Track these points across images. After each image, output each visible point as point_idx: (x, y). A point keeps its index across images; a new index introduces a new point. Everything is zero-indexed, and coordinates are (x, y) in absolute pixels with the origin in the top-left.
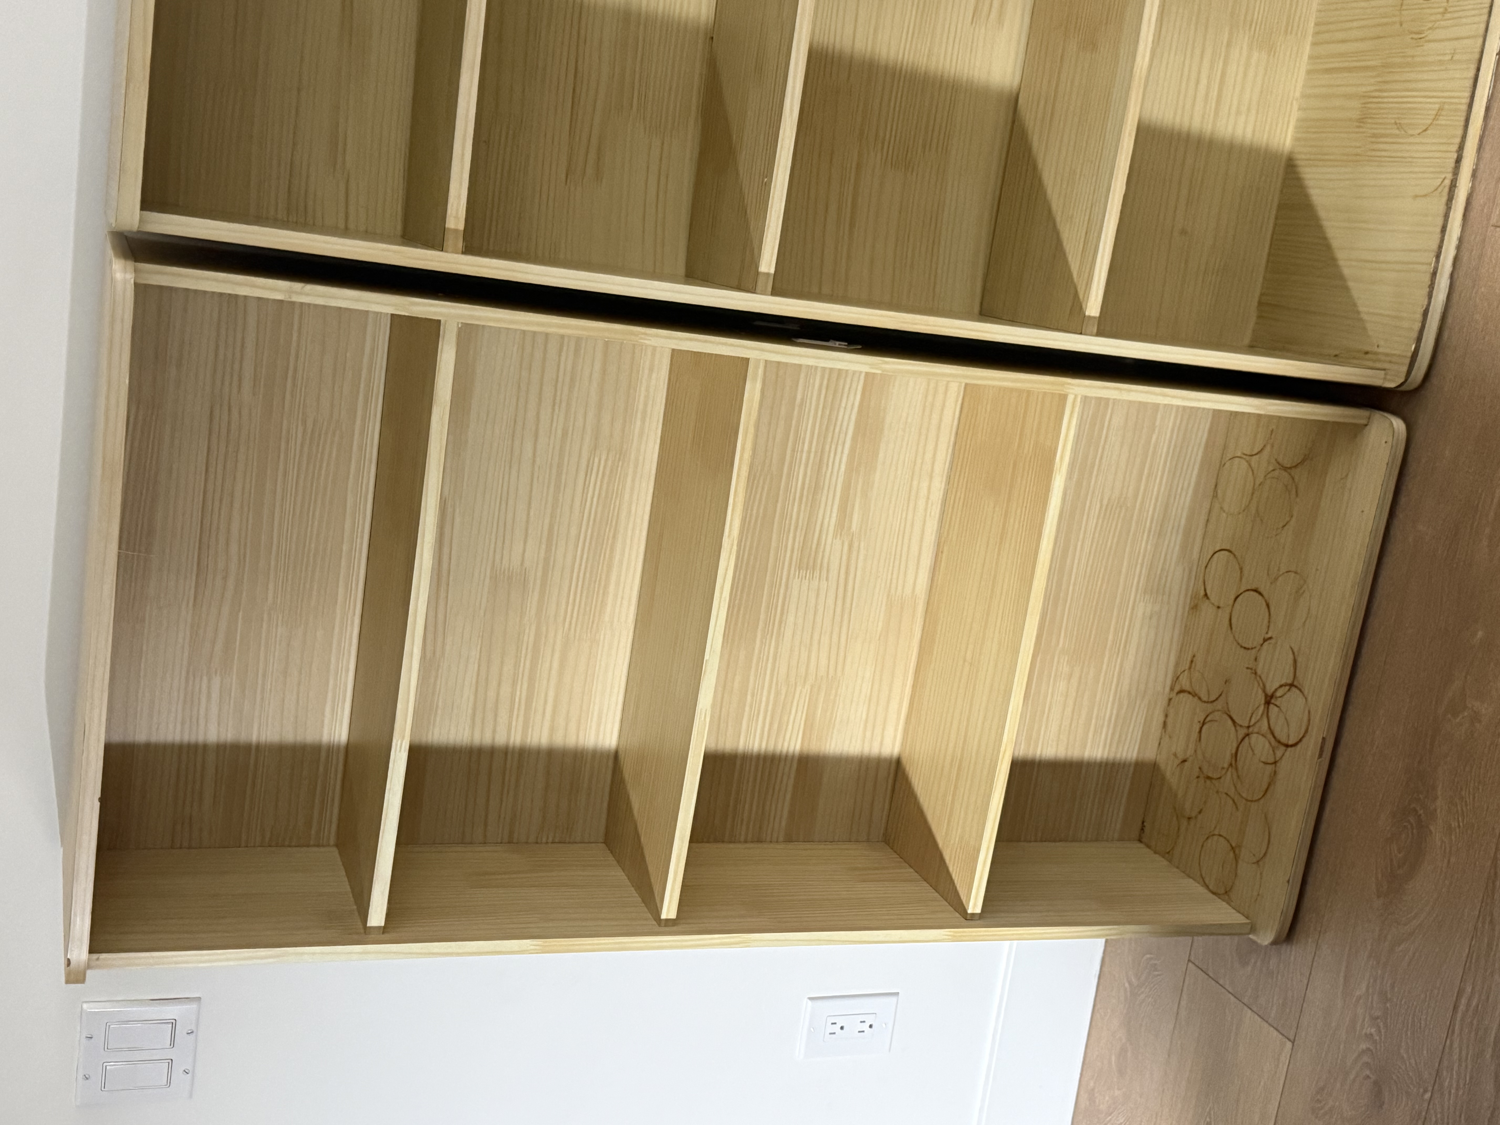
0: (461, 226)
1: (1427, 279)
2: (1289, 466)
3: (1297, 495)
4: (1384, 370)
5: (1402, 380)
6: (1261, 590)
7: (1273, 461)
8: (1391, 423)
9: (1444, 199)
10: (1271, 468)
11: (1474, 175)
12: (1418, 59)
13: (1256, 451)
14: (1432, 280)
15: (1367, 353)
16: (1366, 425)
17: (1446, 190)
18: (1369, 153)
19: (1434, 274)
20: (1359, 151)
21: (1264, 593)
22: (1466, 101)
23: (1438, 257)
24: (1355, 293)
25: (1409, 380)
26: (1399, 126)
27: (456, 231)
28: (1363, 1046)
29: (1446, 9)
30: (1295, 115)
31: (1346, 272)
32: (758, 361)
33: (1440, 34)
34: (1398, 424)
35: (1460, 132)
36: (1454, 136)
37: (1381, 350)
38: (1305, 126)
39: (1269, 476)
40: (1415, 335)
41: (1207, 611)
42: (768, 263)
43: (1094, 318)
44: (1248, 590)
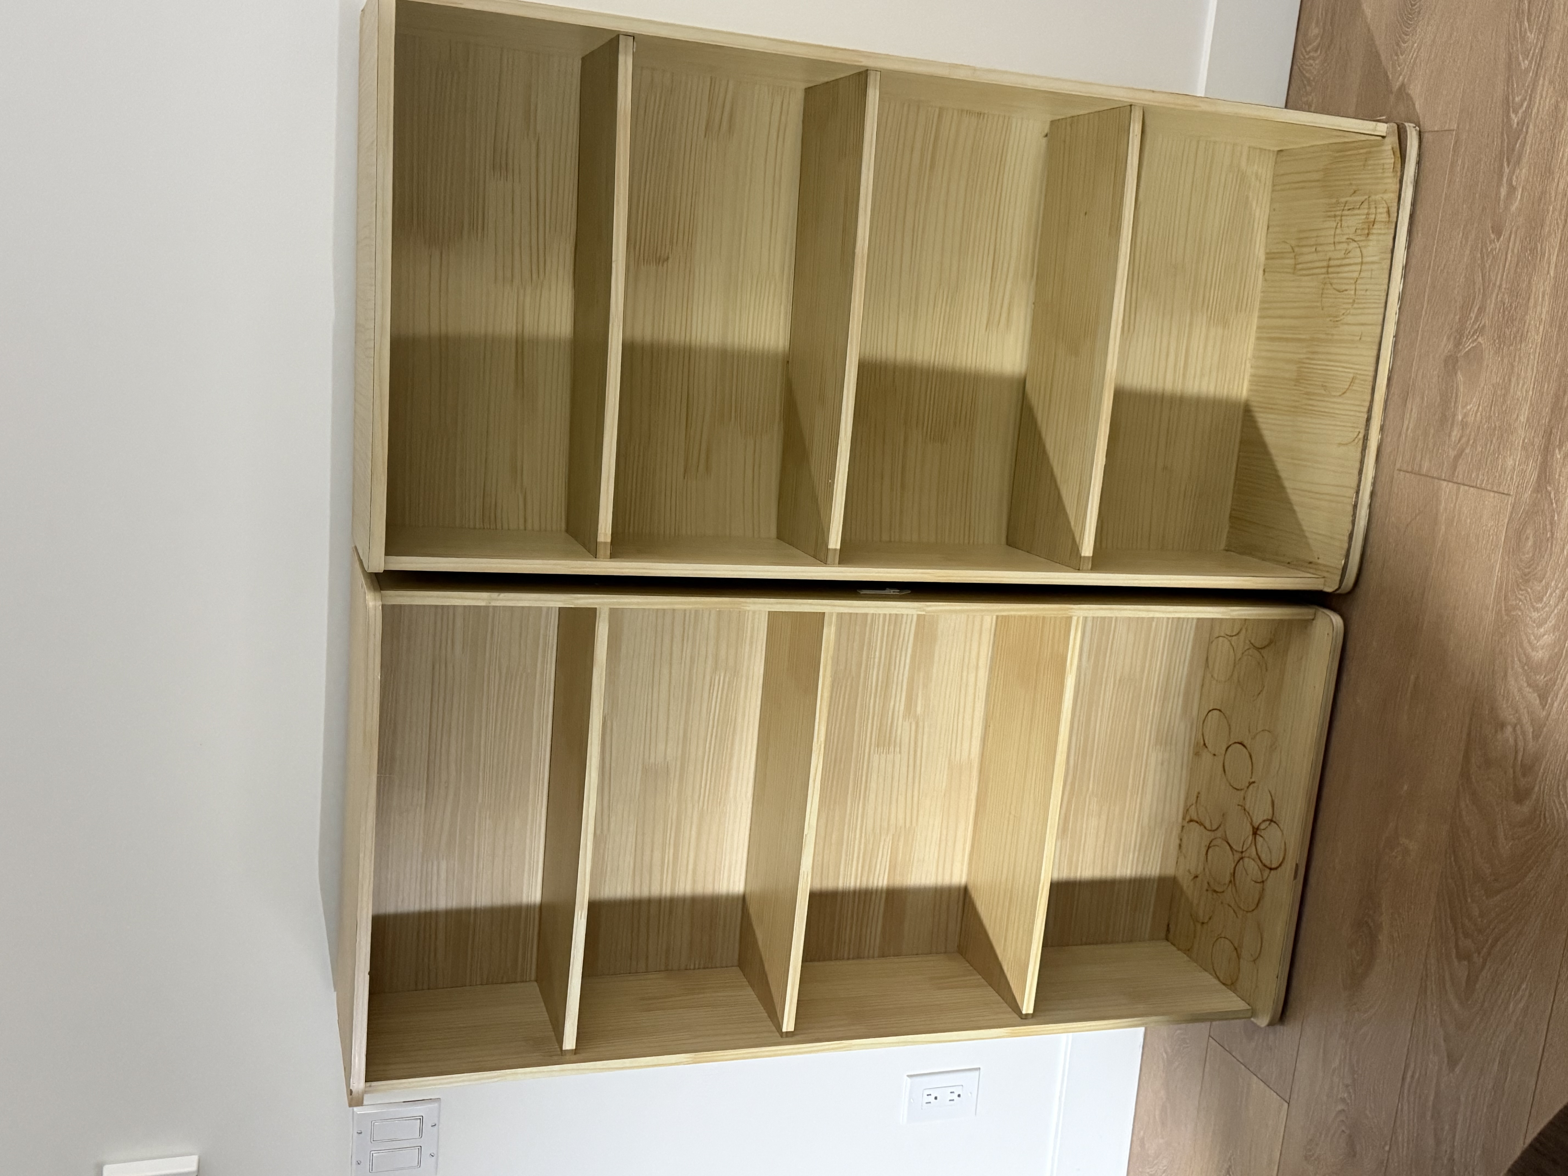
0: (609, 540)
1: (1350, 508)
2: (1260, 647)
3: (1267, 670)
4: (1324, 577)
5: (1336, 587)
6: (1245, 743)
7: (1247, 642)
8: (1331, 620)
9: (1360, 449)
10: (1246, 648)
11: (1382, 429)
12: (1336, 337)
13: (1234, 634)
14: (1354, 510)
15: (1310, 563)
16: (1313, 619)
17: (1361, 442)
18: (1305, 407)
19: (1355, 506)
20: (1297, 404)
21: (1248, 746)
22: (1372, 374)
23: (1358, 492)
24: (1300, 516)
25: (1342, 587)
26: (1324, 387)
27: (605, 543)
28: (1340, 1107)
29: (1354, 301)
30: (1249, 371)
31: (1294, 498)
32: (831, 614)
33: (1349, 319)
34: (1337, 620)
35: (1369, 398)
36: (1364, 401)
37: (1320, 561)
38: (1257, 380)
39: (1247, 653)
40: (1344, 552)
41: (1206, 756)
42: (835, 541)
43: (1088, 557)
44: (1235, 743)
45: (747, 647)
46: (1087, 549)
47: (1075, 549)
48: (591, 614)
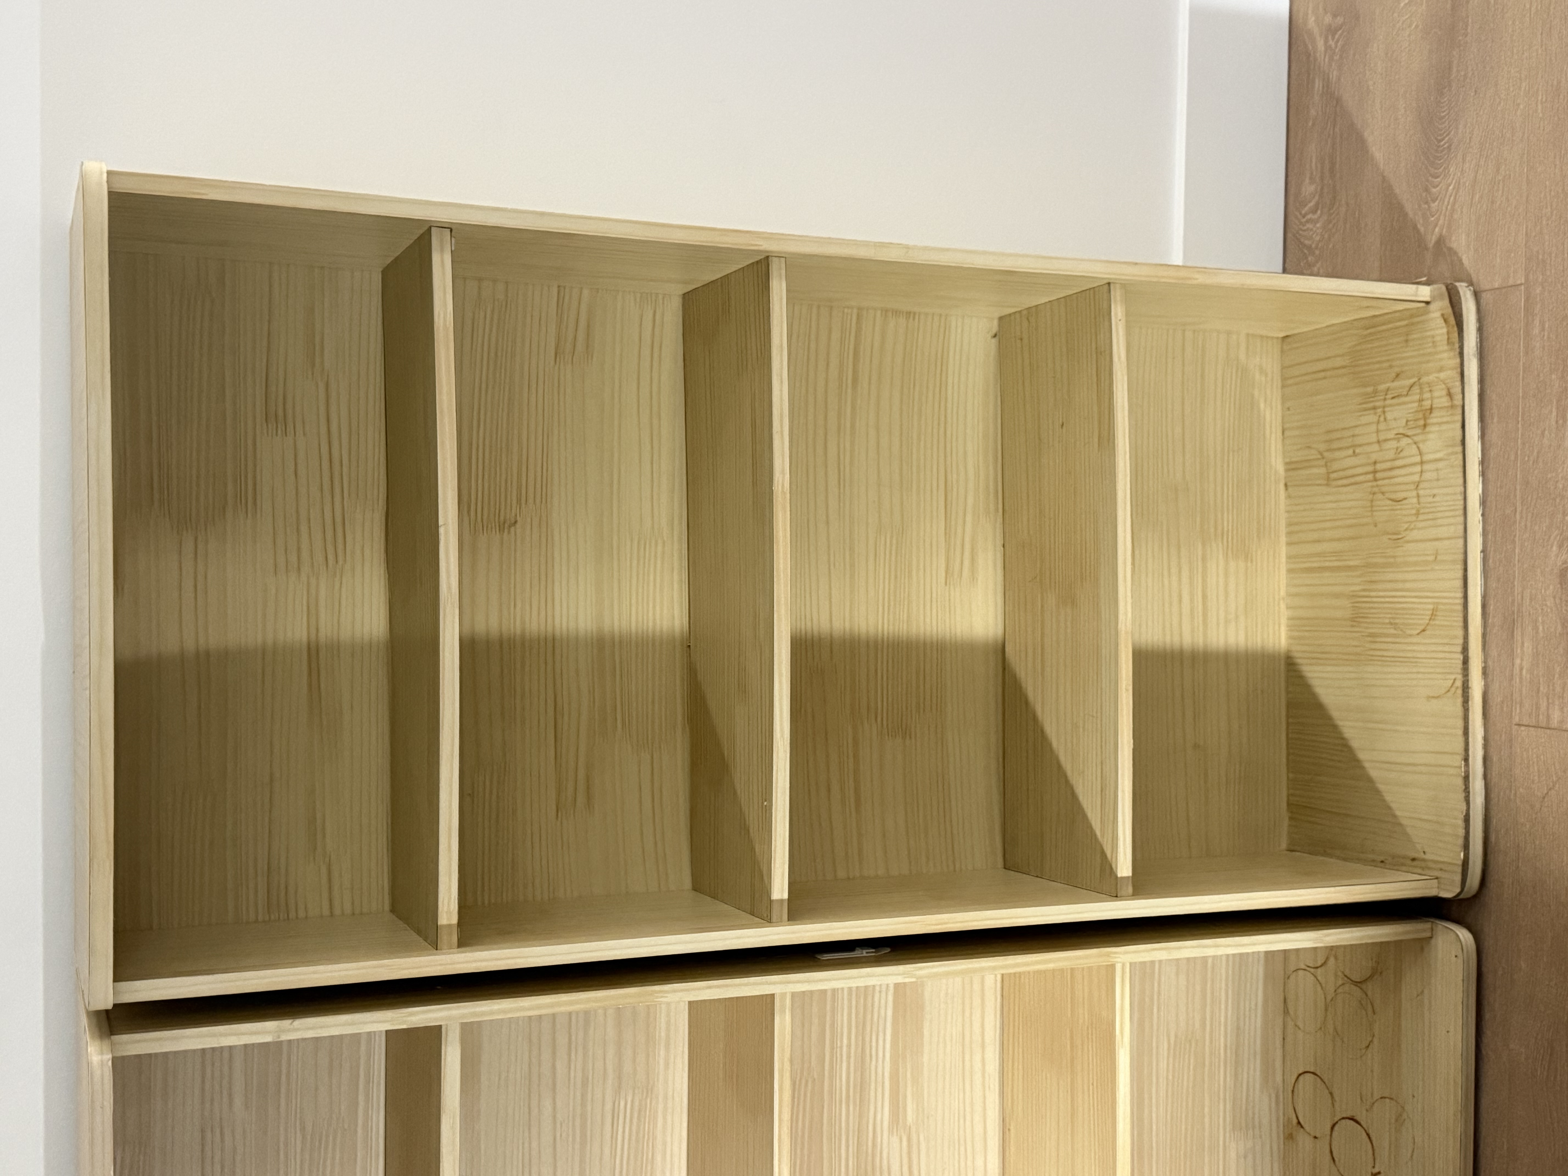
0: (455, 920)
1: (1460, 782)
2: (1359, 980)
3: (1374, 1013)
4: (1437, 878)
5: (1458, 890)
6: (1358, 1118)
7: (1340, 974)
8: (1457, 936)
9: (1460, 700)
10: (1340, 982)
11: (1485, 672)
12: (1399, 560)
13: (1319, 964)
14: (1465, 785)
15: (1414, 860)
16: (1431, 938)
17: (1460, 692)
18: (1371, 653)
19: (1466, 778)
20: (1358, 650)
21: (1362, 1123)
22: (1460, 601)
23: (1466, 760)
24: (1388, 798)
25: (1466, 889)
26: (1394, 625)
27: (450, 926)
29: (1419, 511)
30: (1285, 613)
31: (1374, 773)
32: (783, 995)
33: (1415, 534)
34: (1465, 935)
35: (1460, 633)
36: (1455, 637)
37: (1427, 857)
38: (1297, 624)
39: (1340, 990)
40: (1461, 841)
41: (1304, 1141)
42: (780, 889)
43: (1128, 877)
44: (1343, 1118)
45: (662, 1053)
46: (1124, 868)
47: (1107, 868)
48: (434, 1034)
